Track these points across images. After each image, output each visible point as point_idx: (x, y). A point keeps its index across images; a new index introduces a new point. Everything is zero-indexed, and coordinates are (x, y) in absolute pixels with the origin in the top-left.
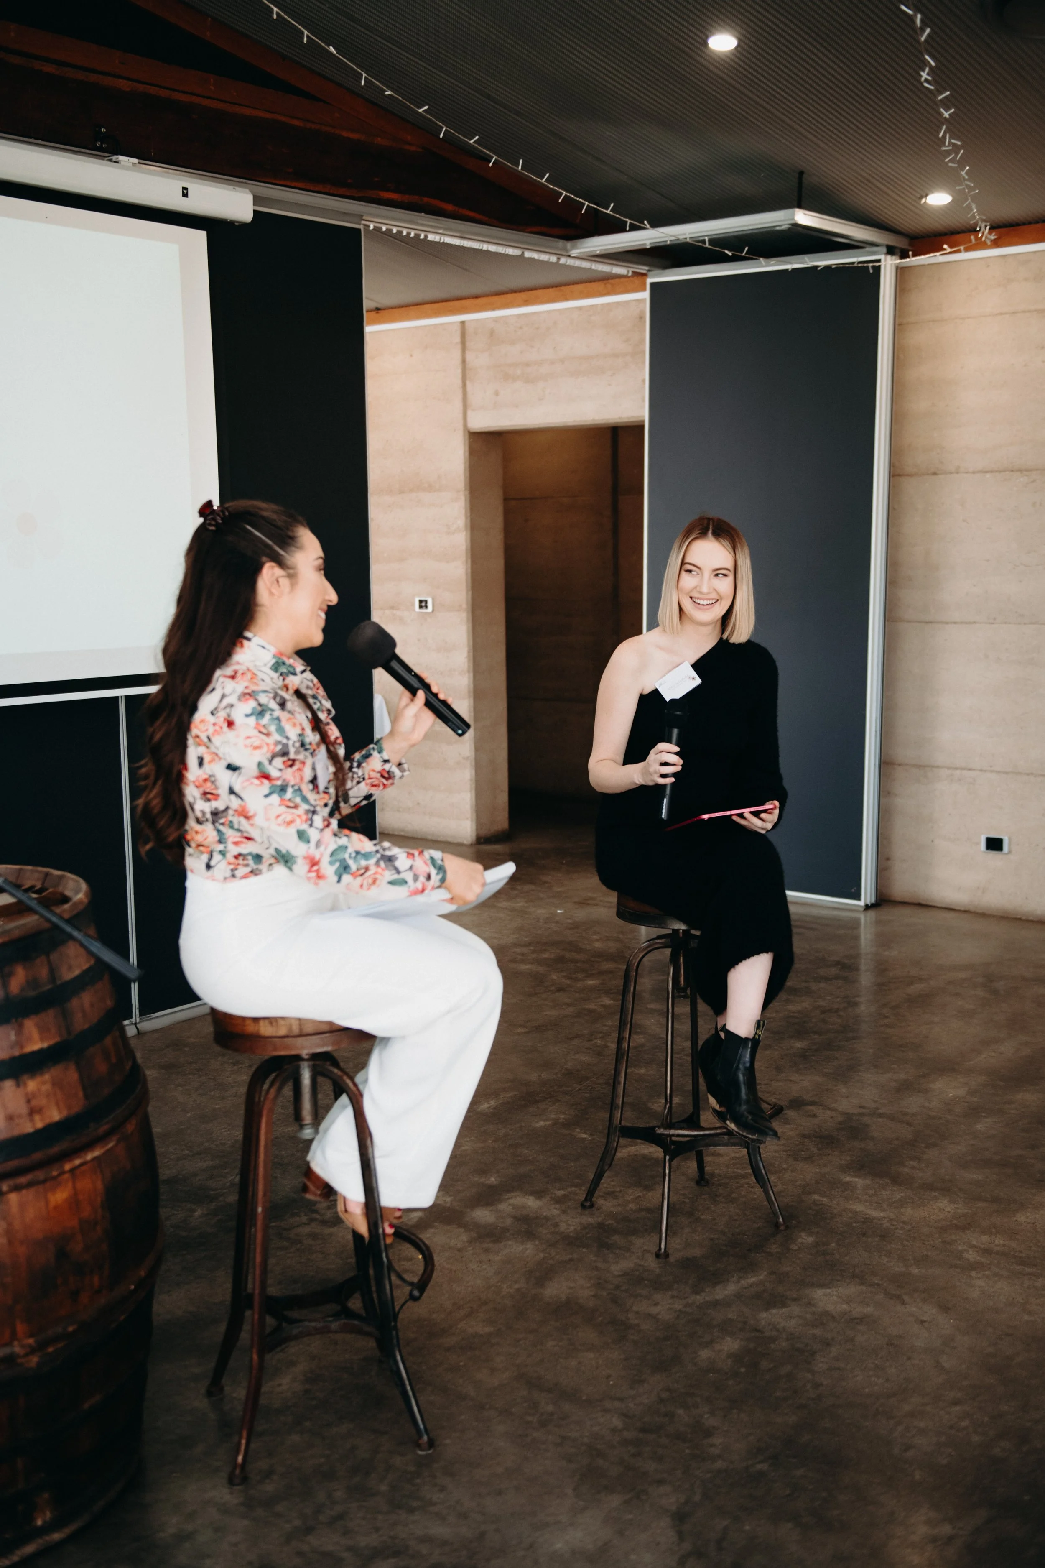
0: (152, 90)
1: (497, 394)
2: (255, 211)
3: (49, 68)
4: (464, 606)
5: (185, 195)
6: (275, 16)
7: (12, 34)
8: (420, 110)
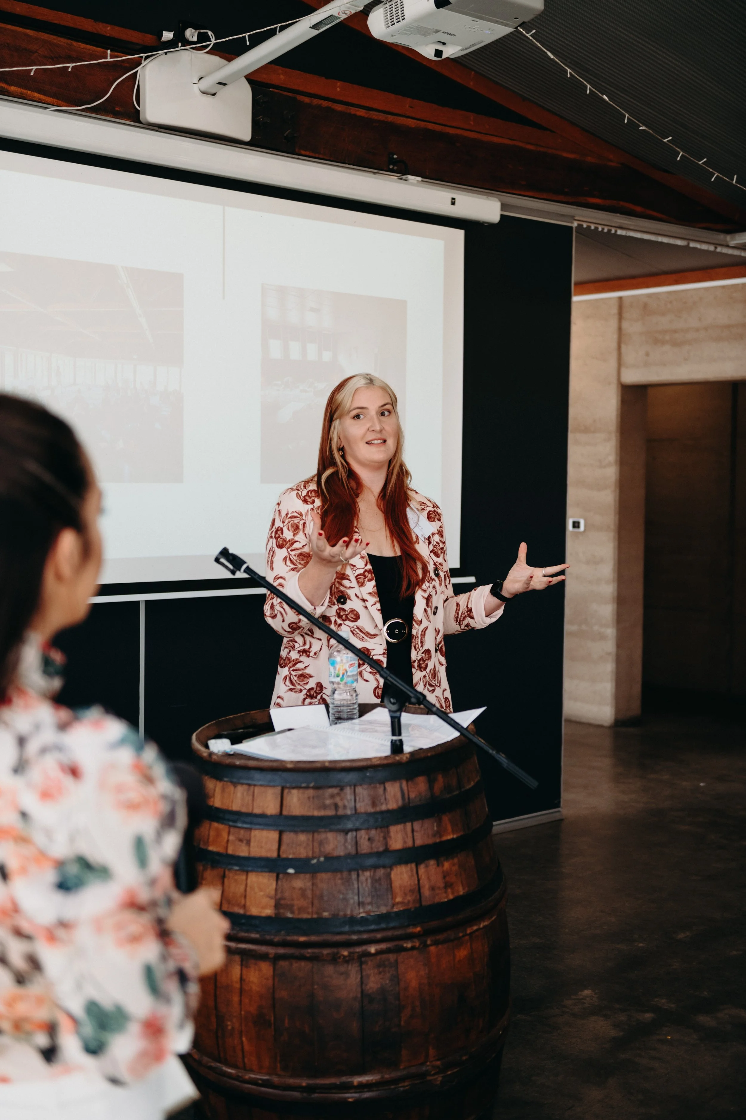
0: (431, 126)
1: (647, 354)
2: (502, 216)
3: (361, 113)
4: (612, 527)
5: (453, 203)
6: (569, 76)
7: (338, 89)
8: (665, 140)
